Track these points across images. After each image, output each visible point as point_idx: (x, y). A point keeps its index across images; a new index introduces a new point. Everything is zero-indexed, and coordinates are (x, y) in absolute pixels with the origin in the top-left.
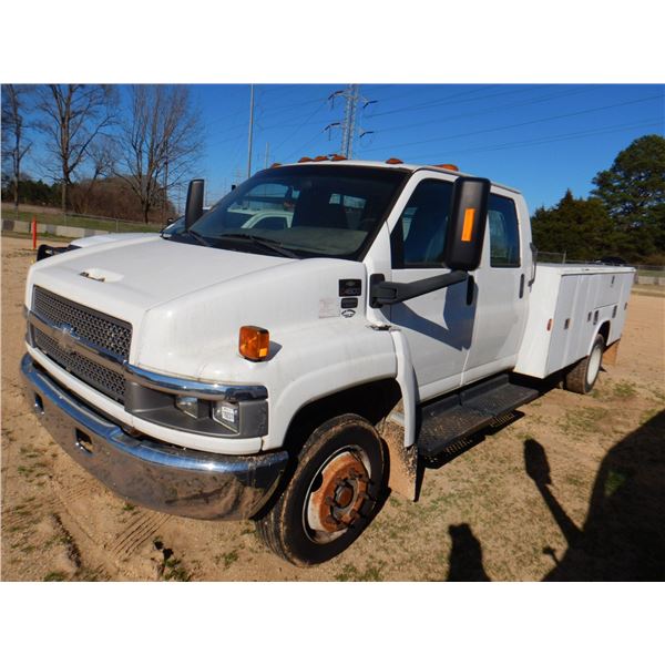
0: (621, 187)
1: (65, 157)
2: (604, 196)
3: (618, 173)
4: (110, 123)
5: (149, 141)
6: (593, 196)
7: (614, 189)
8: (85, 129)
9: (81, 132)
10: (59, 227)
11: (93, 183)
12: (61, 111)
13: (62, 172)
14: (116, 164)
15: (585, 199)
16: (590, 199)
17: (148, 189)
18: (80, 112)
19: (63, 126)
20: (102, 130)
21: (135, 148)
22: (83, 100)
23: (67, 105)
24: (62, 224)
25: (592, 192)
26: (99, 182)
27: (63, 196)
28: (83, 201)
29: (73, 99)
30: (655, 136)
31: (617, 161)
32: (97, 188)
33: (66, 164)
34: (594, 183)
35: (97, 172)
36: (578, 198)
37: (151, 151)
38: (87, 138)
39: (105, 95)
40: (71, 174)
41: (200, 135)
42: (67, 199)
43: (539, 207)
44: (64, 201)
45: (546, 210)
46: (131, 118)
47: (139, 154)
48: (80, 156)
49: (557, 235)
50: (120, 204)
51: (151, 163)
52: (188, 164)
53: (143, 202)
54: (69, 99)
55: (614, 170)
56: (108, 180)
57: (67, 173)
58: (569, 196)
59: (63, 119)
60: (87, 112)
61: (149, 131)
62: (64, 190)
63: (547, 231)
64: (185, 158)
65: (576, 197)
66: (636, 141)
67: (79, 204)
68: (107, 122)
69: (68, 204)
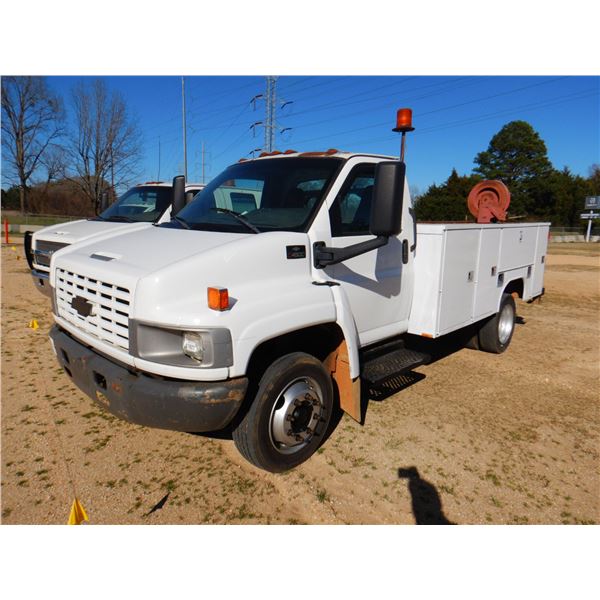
0: (497, 164)
1: (21, 167)
2: (484, 172)
3: (494, 153)
4: (59, 135)
5: (94, 148)
6: (475, 173)
7: (492, 167)
8: (37, 142)
9: (34, 144)
10: (21, 226)
11: (47, 187)
12: (15, 128)
13: (19, 179)
14: (66, 169)
15: (468, 176)
16: (472, 175)
17: (96, 189)
18: (32, 127)
19: (18, 140)
20: (52, 141)
21: (82, 155)
22: (33, 117)
23: (20, 122)
24: (24, 223)
25: (474, 170)
26: (53, 185)
27: (22, 200)
28: (39, 203)
29: (25, 116)
30: (520, 122)
31: (492, 143)
32: (51, 191)
33: (22, 172)
34: (475, 162)
35: (50, 177)
36: (462, 176)
37: (96, 157)
38: (39, 148)
39: (53, 111)
40: (28, 180)
41: (137, 141)
42: (25, 202)
43: (431, 185)
44: (22, 204)
45: (437, 186)
46: (77, 130)
47: (86, 159)
48: (34, 165)
49: (446, 207)
50: (73, 203)
51: (97, 166)
52: (130, 166)
53: (92, 201)
54: (21, 117)
55: (490, 151)
56: (60, 183)
57: (23, 180)
58: (454, 174)
59: (17, 134)
60: (37, 127)
61: (93, 140)
62: (22, 195)
63: (438, 204)
64: (126, 161)
65: (460, 175)
66: (505, 126)
67: (35, 205)
68: (56, 134)
69: (26, 206)
